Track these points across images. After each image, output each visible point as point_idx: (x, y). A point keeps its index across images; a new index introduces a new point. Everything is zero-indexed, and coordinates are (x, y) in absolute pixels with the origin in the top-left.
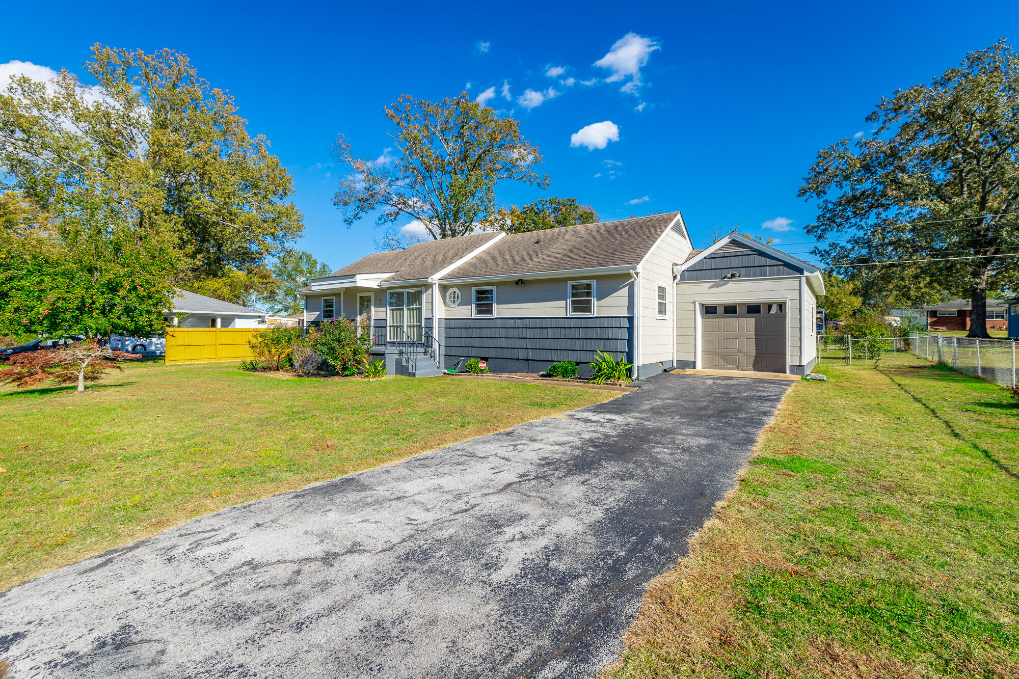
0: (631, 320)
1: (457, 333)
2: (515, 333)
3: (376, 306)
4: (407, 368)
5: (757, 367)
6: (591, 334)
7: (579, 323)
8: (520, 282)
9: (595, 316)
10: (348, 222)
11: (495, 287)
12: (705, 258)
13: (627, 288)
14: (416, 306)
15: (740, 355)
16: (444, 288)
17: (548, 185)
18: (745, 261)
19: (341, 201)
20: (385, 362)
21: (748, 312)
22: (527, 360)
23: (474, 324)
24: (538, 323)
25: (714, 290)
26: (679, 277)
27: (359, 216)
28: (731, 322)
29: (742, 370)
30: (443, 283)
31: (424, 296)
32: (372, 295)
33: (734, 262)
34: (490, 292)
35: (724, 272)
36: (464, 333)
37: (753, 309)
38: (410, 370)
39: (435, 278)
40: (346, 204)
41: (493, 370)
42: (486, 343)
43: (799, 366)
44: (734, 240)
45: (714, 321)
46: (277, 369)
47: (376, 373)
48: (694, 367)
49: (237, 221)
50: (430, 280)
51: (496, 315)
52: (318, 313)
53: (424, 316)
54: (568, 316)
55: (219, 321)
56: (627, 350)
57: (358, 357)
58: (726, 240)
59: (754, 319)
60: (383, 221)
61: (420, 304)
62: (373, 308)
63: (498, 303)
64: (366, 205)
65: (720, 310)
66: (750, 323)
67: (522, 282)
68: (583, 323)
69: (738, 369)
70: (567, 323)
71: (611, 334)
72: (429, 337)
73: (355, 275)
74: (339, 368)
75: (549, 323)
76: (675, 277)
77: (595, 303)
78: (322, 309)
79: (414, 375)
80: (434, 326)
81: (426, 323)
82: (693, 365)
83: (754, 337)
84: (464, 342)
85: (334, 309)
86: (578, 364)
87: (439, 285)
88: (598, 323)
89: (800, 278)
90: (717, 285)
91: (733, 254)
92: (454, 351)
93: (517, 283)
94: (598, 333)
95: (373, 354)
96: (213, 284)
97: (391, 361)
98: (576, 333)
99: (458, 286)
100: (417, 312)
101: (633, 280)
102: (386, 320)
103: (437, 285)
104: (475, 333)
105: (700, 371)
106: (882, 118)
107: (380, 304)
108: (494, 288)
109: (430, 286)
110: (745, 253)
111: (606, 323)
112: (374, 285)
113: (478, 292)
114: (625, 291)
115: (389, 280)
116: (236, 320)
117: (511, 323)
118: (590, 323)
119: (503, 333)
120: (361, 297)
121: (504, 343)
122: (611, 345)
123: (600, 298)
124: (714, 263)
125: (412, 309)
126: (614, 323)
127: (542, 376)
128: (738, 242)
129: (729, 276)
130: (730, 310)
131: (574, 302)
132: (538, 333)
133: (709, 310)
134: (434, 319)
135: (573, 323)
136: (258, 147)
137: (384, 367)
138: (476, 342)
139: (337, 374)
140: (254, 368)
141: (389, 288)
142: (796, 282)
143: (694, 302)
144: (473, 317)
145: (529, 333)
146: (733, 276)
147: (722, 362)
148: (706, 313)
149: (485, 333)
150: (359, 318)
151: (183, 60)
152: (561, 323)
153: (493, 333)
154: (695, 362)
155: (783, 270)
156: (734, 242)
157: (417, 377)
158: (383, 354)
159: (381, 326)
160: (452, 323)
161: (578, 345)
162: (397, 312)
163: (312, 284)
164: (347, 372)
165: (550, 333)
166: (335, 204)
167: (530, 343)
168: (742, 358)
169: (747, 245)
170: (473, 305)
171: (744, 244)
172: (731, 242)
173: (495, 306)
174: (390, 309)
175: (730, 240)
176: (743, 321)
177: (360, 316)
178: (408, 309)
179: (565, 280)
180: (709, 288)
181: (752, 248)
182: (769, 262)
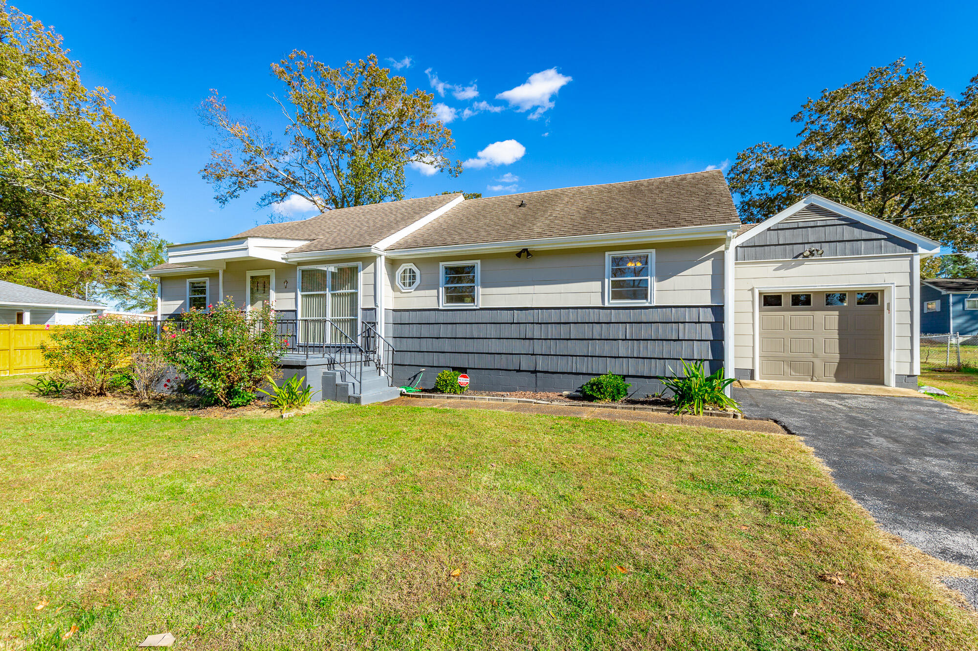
0: (718, 311)
1: (414, 331)
2: (514, 331)
3: (278, 291)
4: (345, 389)
5: (840, 377)
6: (645, 332)
7: (623, 316)
8: (524, 254)
9: (654, 304)
10: (221, 200)
11: (479, 262)
12: (769, 229)
13: (709, 263)
14: (347, 291)
15: (815, 360)
16: (393, 264)
17: (461, 172)
18: (830, 234)
19: (212, 173)
20: (305, 380)
21: (828, 303)
22: (535, 372)
23: (442, 318)
24: (554, 317)
25: (781, 273)
27: (235, 194)
28: (802, 315)
29: (818, 381)
31: (361, 275)
32: (272, 273)
33: (812, 235)
34: (471, 269)
35: (798, 249)
36: (425, 331)
37: (832, 299)
38: (351, 393)
39: (382, 246)
40: (219, 178)
41: (476, 387)
42: (463, 346)
43: (909, 376)
44: (812, 205)
45: (776, 315)
46: (101, 394)
48: (752, 377)
49: (68, 192)
50: (373, 250)
51: (480, 303)
52: (181, 302)
53: (361, 304)
54: (607, 305)
55: (27, 316)
56: (710, 357)
57: (256, 374)
58: (800, 206)
59: (837, 313)
60: (267, 201)
61: (355, 286)
62: (273, 295)
63: (484, 285)
64: (245, 181)
65: (786, 301)
66: (830, 318)
67: (529, 254)
68: (633, 316)
69: (812, 380)
70: (603, 316)
71: (686, 331)
72: (370, 338)
73: (246, 238)
74: (220, 393)
75: (572, 316)
77: (654, 285)
78: (188, 297)
79: (358, 400)
80: (378, 320)
81: (364, 316)
82: (751, 374)
83: (837, 336)
84: (426, 345)
85: (208, 295)
86: (624, 377)
87: (386, 258)
88: (656, 316)
89: (911, 256)
90: (786, 266)
91: (812, 224)
92: (408, 359)
93: (519, 255)
94: (662, 331)
95: (285, 367)
96: (29, 269)
97: (315, 377)
98: (619, 332)
99: (415, 261)
100: (347, 300)
101: (722, 248)
102: (295, 311)
103: (383, 258)
104: (444, 331)
105: (760, 384)
107: (284, 287)
108: (478, 263)
109: (373, 259)
110: (829, 223)
111: (674, 315)
112: (276, 256)
113: (449, 270)
114: (706, 267)
115: (301, 250)
116: (57, 314)
117: (506, 316)
118: (644, 316)
119: (492, 331)
120: (252, 277)
121: (494, 346)
122: (684, 350)
123: (662, 277)
124: (785, 237)
125: (340, 295)
126: (688, 315)
127: (571, 397)
128: (818, 207)
129: (806, 253)
130: (801, 300)
131: (615, 284)
132: (553, 331)
133: (771, 301)
134: (378, 310)
135: (614, 316)
136: (98, 102)
137: (305, 389)
138: (447, 345)
139: (217, 403)
140: (54, 391)
141: (300, 264)
142: (906, 262)
143: (752, 290)
144: (441, 307)
145: (537, 332)
146: (812, 254)
147: (787, 369)
148: (765, 305)
149: (461, 331)
150: (249, 308)
152: (593, 316)
153: (475, 331)
154: (752, 372)
155: (886, 246)
156: (813, 209)
157: (363, 403)
158: (302, 367)
159: (288, 320)
160: (406, 318)
161: (623, 349)
162: (315, 301)
163: (170, 254)
164: (237, 400)
165: (575, 332)
166: (204, 177)
167: (538, 347)
168: (819, 364)
169: (831, 212)
170: (441, 289)
171: (826, 210)
172: (807, 207)
173: (480, 291)
174: (302, 296)
175: (806, 205)
176: (820, 315)
177: (252, 305)
178: (333, 295)
179: (601, 250)
180: (775, 270)
181: (840, 216)
182: (865, 234)
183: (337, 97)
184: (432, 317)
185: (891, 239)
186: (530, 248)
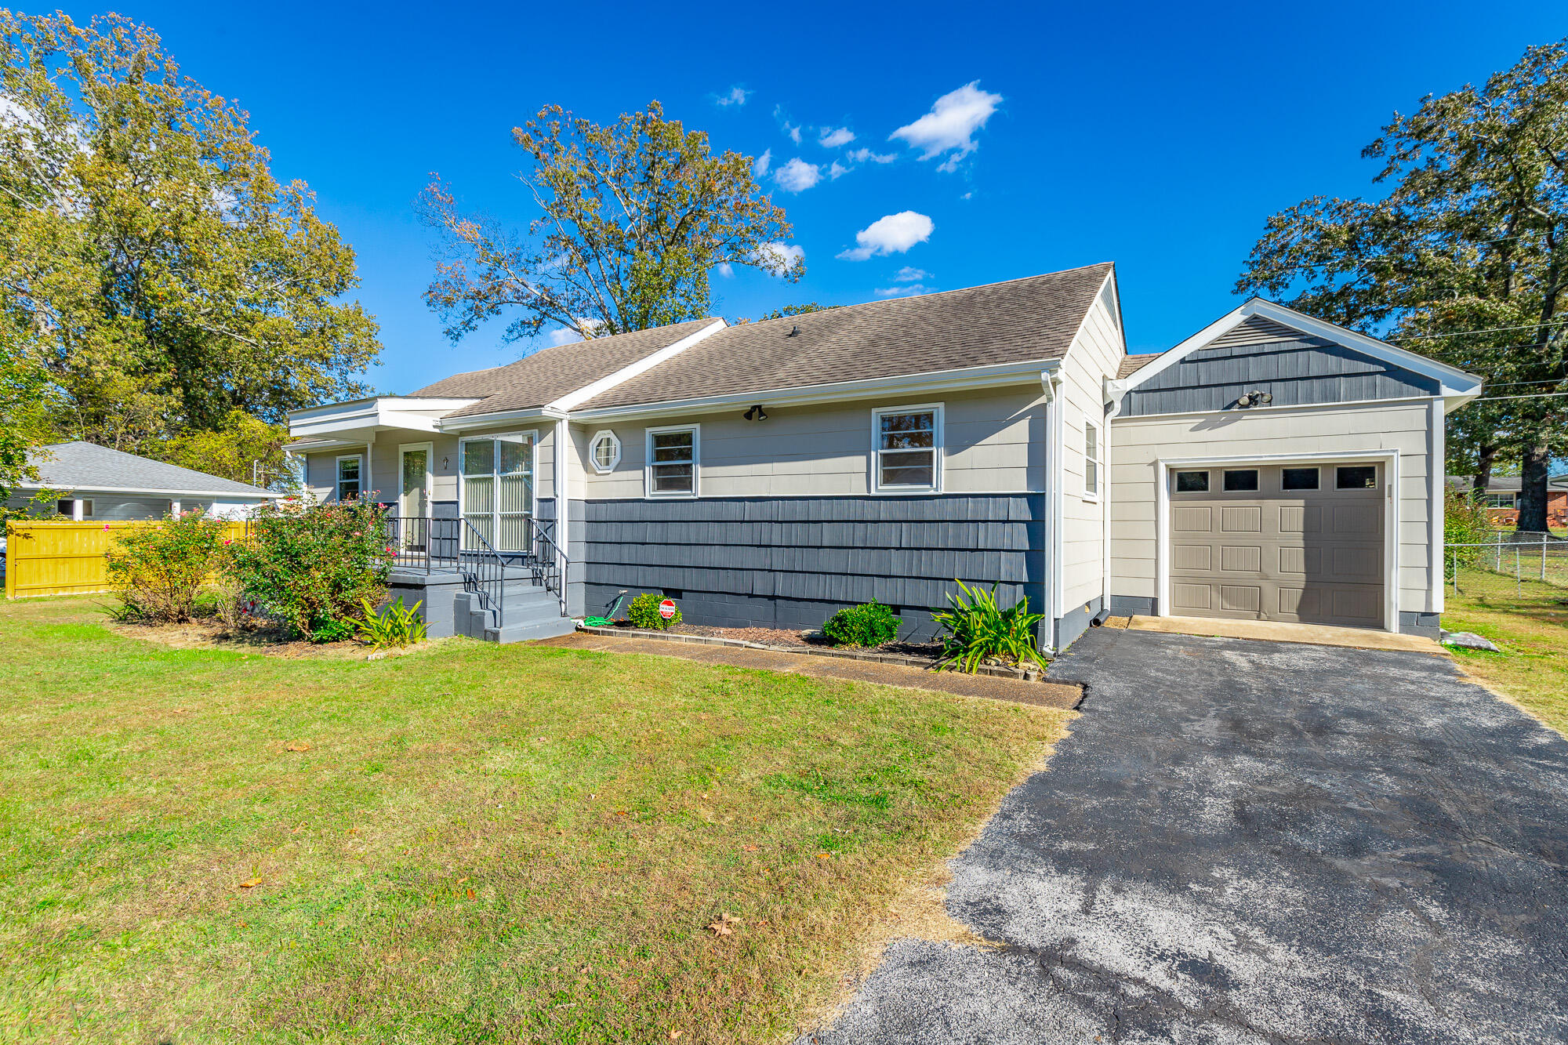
0: (1037, 501)
2: (743, 534)
3: (436, 473)
4: (480, 619)
5: (1306, 614)
6: (929, 536)
7: (898, 510)
8: (755, 413)
9: (942, 492)
10: (454, 335)
11: (697, 426)
12: (1183, 361)
13: (1024, 424)
14: (520, 472)
15: (1263, 584)
16: (583, 431)
18: (1286, 365)
19: (438, 298)
20: (424, 606)
21: (1286, 486)
22: (773, 598)
23: (650, 513)
24: (800, 511)
25: (1205, 434)
26: (1118, 406)
27: (472, 325)
28: (1242, 507)
29: (1269, 619)
30: (580, 418)
31: (537, 449)
32: (428, 449)
33: (1255, 369)
34: (687, 438)
35: (1231, 393)
36: (628, 533)
37: (1299, 479)
38: (489, 624)
39: (562, 407)
40: (448, 302)
41: (695, 620)
42: (677, 556)
43: (1424, 614)
44: (1256, 317)
45: (1197, 506)
46: (182, 620)
47: (397, 635)
48: (1154, 612)
49: (253, 331)
50: (547, 412)
51: (700, 490)
52: (331, 489)
53: (537, 494)
54: (873, 493)
56: (1025, 579)
57: (348, 595)
58: (1236, 318)
59: (1302, 502)
61: (530, 468)
62: (430, 479)
63: (704, 464)
64: (485, 306)
65: (1216, 482)
66: (1293, 509)
67: (761, 413)
68: (911, 510)
69: (1259, 618)
70: (870, 511)
71: (985, 536)
72: (547, 543)
74: (301, 622)
75: (825, 511)
76: (1108, 407)
77: (942, 460)
78: (338, 482)
79: (496, 637)
80: (559, 517)
81: (541, 511)
82: (1153, 607)
83: (1301, 543)
84: (627, 554)
85: (360, 480)
86: (896, 609)
87: (571, 423)
88: (949, 510)
89: (1430, 402)
90: (1211, 424)
91: (1255, 350)
92: (605, 575)
93: (748, 415)
94: (952, 536)
95: (395, 585)
96: (205, 442)
97: (441, 605)
98: (890, 535)
99: (615, 427)
100: (521, 486)
101: (1042, 400)
102: (456, 503)
103: (565, 423)
104: (652, 533)
105: (1169, 623)
106: (1391, 152)
107: (445, 468)
108: (696, 429)
109: (547, 426)
110: (1284, 347)
111: (970, 509)
112: (426, 424)
113: (659, 440)
114: (1020, 431)
115: (461, 414)
116: (214, 505)
117: (734, 511)
118: (929, 510)
119: (715, 533)
120: (406, 454)
121: (717, 557)
122: (985, 566)
123: (954, 448)
124: (1206, 373)
125: (511, 480)
126: (993, 511)
127: (811, 640)
128: (1265, 321)
129: (1245, 400)
130: (1241, 480)
131: (887, 459)
132: (798, 535)
133: (1189, 482)
134: (559, 501)
135: (884, 510)
136: (294, 202)
137: (419, 618)
138: (655, 555)
139: (300, 637)
141: (463, 433)
142: (1420, 412)
143: (1155, 464)
144: (648, 497)
145: (777, 534)
146: (1253, 400)
147: (1217, 599)
148: (1180, 488)
149: (675, 533)
150: (402, 500)
151: (149, 41)
152: (855, 510)
153: (692, 533)
154: (1155, 601)
155: (1383, 386)
156: (1256, 323)
157: (503, 641)
158: (421, 587)
159: (447, 516)
160: (603, 513)
161: (897, 563)
162: (482, 487)
164: (322, 633)
165: (828, 534)
166: (429, 304)
167: (779, 559)
168: (1270, 592)
169: (1288, 328)
170: (647, 469)
171: (1280, 326)
172: (1247, 322)
173: (698, 471)
174: (467, 480)
175: (1246, 317)
176: (1272, 506)
177: (406, 495)
178: (503, 479)
179: (867, 405)
180: (1192, 430)
181: (1303, 334)
182: (1347, 365)
183: (611, 171)
184: (637, 512)
185: (1393, 371)
186: (766, 404)
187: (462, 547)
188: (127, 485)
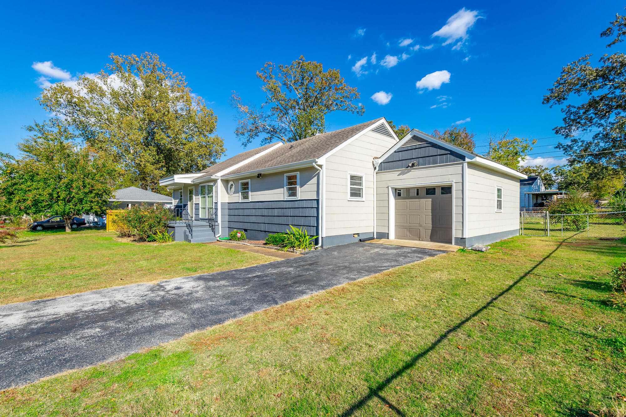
0: (318, 201)
2: (259, 212)
4: (188, 236)
5: (432, 238)
6: (296, 212)
7: (290, 205)
8: (259, 176)
9: (299, 199)
10: (245, 145)
12: (395, 152)
13: (316, 177)
14: (211, 195)
15: (420, 228)
16: (226, 182)
18: (422, 153)
20: (174, 233)
21: (427, 194)
22: (265, 231)
23: (241, 206)
24: (270, 205)
25: (401, 177)
26: (377, 168)
27: (250, 141)
28: (415, 202)
29: (423, 241)
30: (223, 178)
31: (214, 188)
33: (415, 154)
34: (248, 184)
35: (408, 162)
36: (236, 212)
37: (430, 191)
39: (218, 175)
40: (243, 134)
41: (248, 238)
42: (246, 219)
43: (462, 239)
44: (415, 136)
45: (403, 202)
46: (128, 237)
47: (164, 240)
48: (388, 238)
50: (213, 177)
51: (250, 199)
53: (214, 201)
54: (285, 199)
58: (409, 137)
59: (431, 200)
61: (213, 193)
62: (194, 197)
63: (252, 192)
66: (427, 203)
68: (292, 205)
69: (419, 240)
70: (284, 205)
71: (308, 212)
72: (216, 215)
75: (275, 205)
76: (375, 168)
77: (299, 189)
79: (190, 241)
80: (218, 208)
81: (215, 206)
82: (385, 236)
83: (431, 214)
84: (236, 219)
87: (221, 180)
88: (300, 204)
89: (462, 164)
90: (403, 173)
91: (414, 147)
94: (301, 212)
98: (289, 212)
99: (233, 181)
100: (211, 199)
102: (199, 204)
104: (241, 212)
105: (392, 241)
107: (197, 194)
108: (249, 181)
109: (215, 181)
110: (422, 146)
111: (305, 204)
113: (242, 184)
114: (315, 180)
115: (198, 178)
117: (257, 205)
118: (296, 205)
119: (253, 212)
121: (253, 219)
122: (308, 221)
123: (301, 186)
124: (401, 156)
126: (309, 204)
127: (265, 244)
128: (417, 137)
129: (410, 165)
131: (288, 189)
132: (270, 212)
133: (398, 193)
134: (218, 203)
135: (287, 205)
137: (173, 235)
138: (242, 219)
139: (145, 240)
141: (200, 183)
142: (460, 167)
143: (388, 187)
144: (240, 202)
145: (266, 212)
146: (413, 165)
147: (408, 234)
149: (245, 212)
150: (189, 203)
152: (281, 205)
153: (249, 212)
154: (388, 234)
155: (450, 158)
156: (415, 138)
157: (192, 243)
158: (174, 227)
159: (197, 208)
160: (232, 206)
161: (290, 221)
162: (204, 199)
165: (276, 212)
166: (236, 135)
167: (266, 220)
168: (423, 232)
169: (423, 139)
170: (240, 193)
171: (421, 138)
172: (412, 138)
173: (250, 193)
174: (202, 197)
175: (411, 136)
176: (423, 200)
178: (208, 197)
179: (283, 173)
180: (398, 175)
181: (428, 141)
182: (440, 152)
184: (238, 206)
185: (452, 153)
186: (262, 173)
187: (200, 217)
188: (142, 199)
